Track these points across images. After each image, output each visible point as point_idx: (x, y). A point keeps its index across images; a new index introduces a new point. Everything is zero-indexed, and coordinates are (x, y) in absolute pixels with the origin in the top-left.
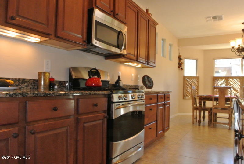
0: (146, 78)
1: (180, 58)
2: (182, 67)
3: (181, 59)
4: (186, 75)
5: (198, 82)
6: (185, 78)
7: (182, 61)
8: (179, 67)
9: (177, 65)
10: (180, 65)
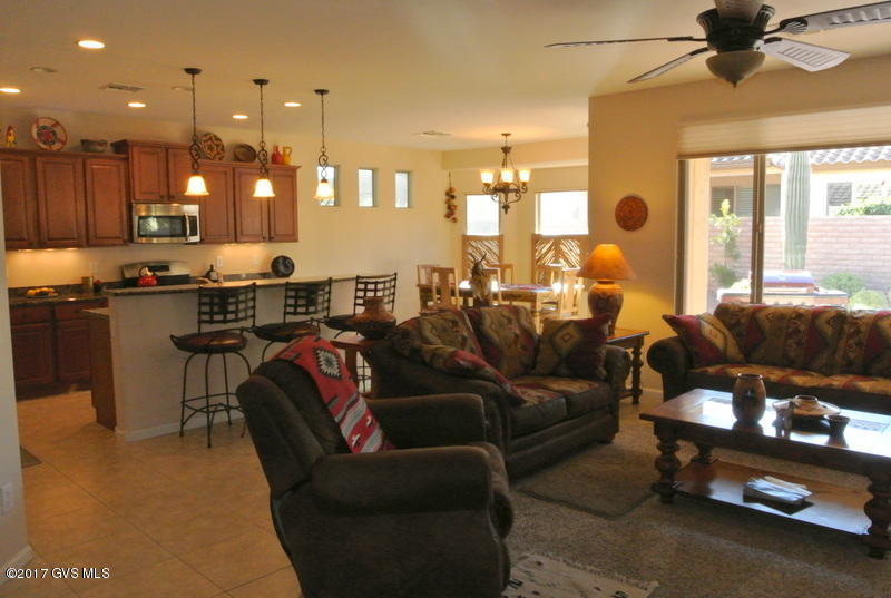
0: (281, 261)
1: (450, 195)
2: (456, 216)
3: (453, 197)
4: (470, 232)
5: (501, 246)
6: (467, 240)
7: (454, 202)
8: (448, 216)
9: (443, 210)
10: (452, 210)
